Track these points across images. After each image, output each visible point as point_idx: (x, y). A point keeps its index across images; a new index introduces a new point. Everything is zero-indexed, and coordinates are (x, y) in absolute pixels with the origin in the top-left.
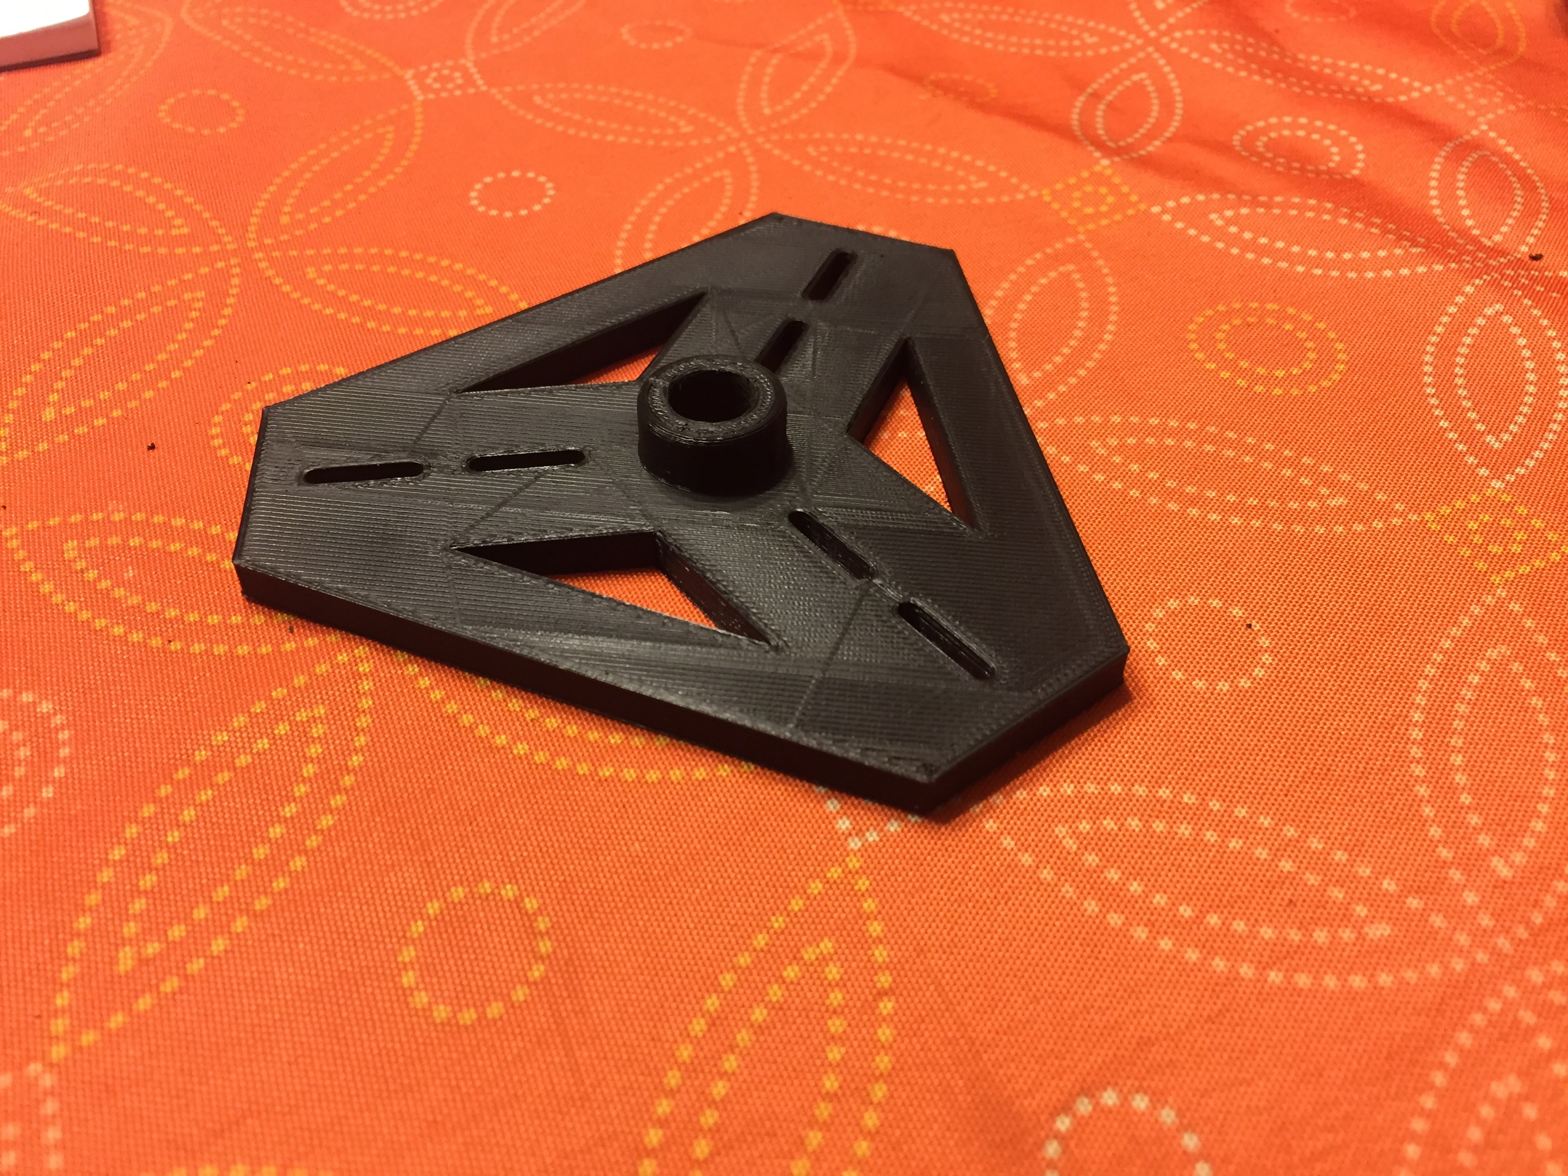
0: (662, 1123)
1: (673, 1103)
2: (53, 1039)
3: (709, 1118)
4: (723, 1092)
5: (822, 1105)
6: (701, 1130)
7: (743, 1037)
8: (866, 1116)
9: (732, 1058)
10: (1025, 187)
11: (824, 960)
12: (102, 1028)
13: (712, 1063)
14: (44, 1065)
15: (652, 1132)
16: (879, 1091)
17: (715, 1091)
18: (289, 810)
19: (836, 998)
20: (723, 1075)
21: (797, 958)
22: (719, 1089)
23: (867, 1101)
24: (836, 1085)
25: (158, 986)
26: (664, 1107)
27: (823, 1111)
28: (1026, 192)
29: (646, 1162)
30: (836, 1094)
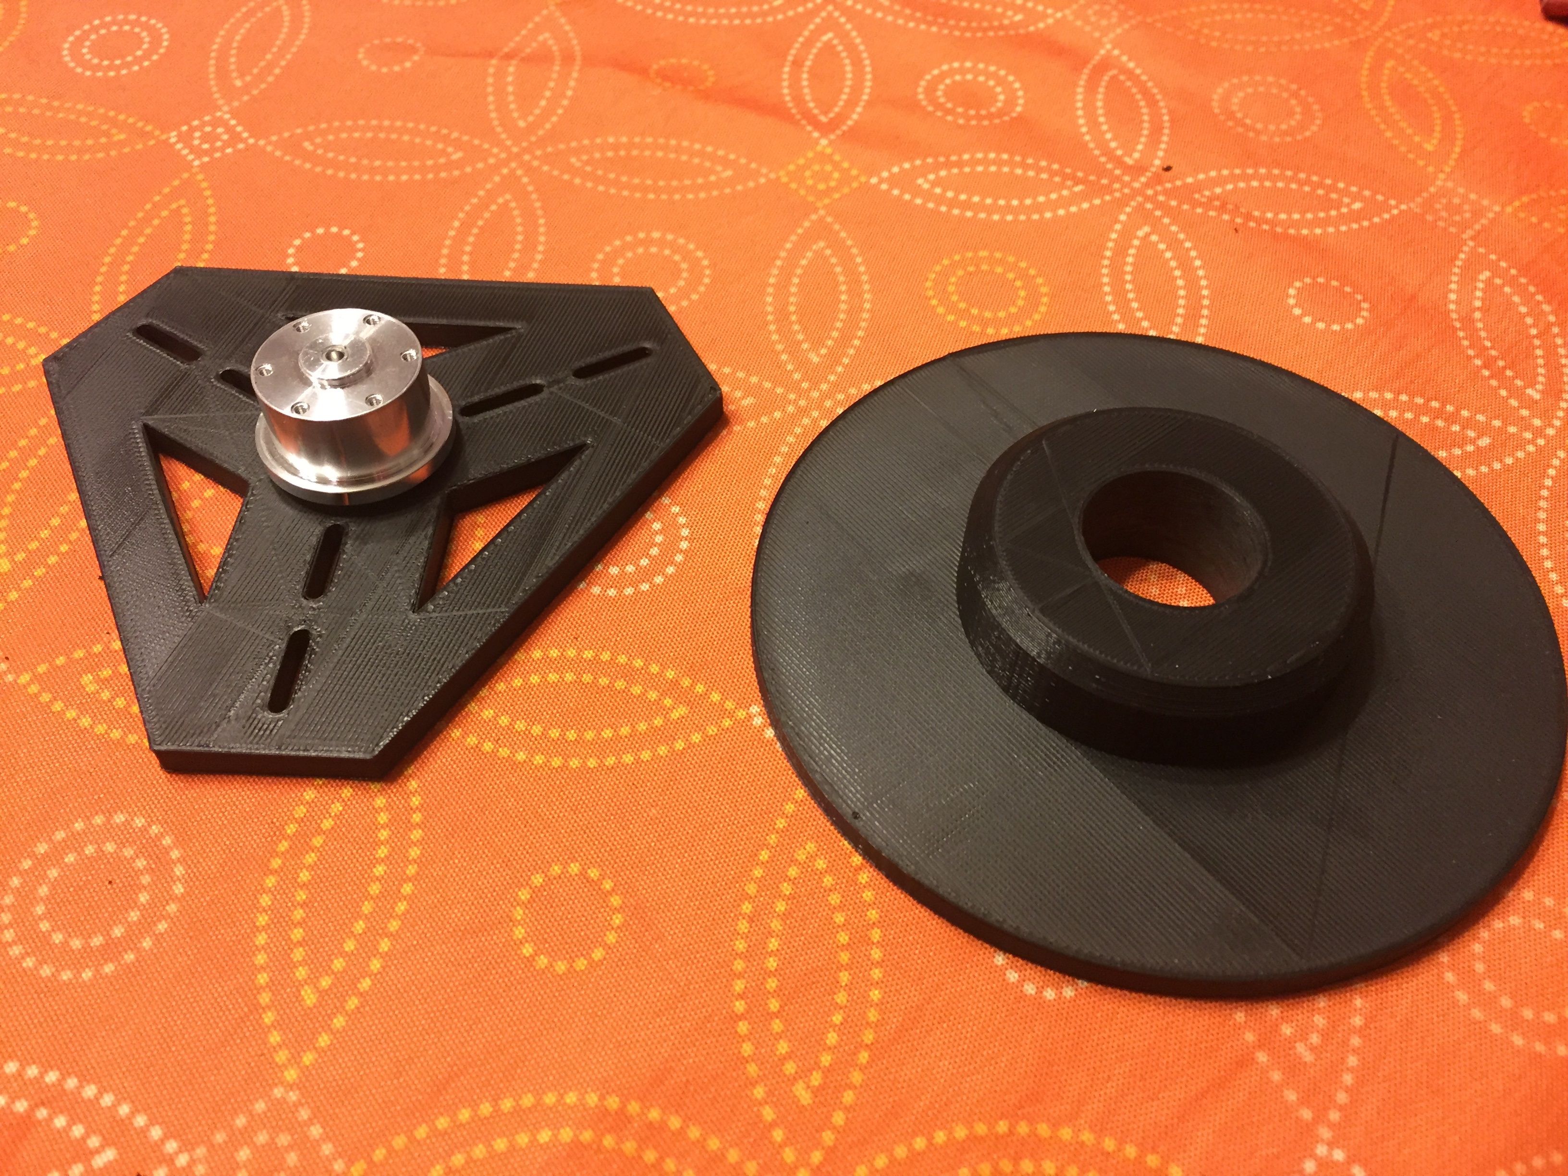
0: (741, 996)
1: (744, 981)
2: (283, 1067)
3: (772, 984)
4: (775, 964)
5: (842, 954)
6: (769, 992)
7: (776, 925)
8: (872, 952)
9: (773, 940)
10: (764, 171)
11: (811, 858)
12: (315, 1048)
13: (760, 947)
14: (285, 1087)
15: (737, 1004)
16: (876, 935)
17: (769, 965)
18: (382, 852)
19: (828, 881)
20: (771, 954)
21: (794, 861)
22: (772, 963)
23: (870, 943)
24: (847, 938)
25: (344, 1008)
26: (739, 986)
27: (844, 957)
28: (766, 176)
29: (741, 1024)
30: (849, 944)
